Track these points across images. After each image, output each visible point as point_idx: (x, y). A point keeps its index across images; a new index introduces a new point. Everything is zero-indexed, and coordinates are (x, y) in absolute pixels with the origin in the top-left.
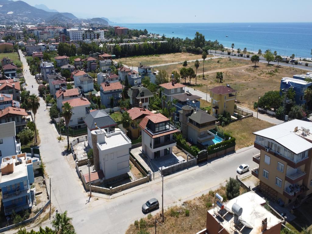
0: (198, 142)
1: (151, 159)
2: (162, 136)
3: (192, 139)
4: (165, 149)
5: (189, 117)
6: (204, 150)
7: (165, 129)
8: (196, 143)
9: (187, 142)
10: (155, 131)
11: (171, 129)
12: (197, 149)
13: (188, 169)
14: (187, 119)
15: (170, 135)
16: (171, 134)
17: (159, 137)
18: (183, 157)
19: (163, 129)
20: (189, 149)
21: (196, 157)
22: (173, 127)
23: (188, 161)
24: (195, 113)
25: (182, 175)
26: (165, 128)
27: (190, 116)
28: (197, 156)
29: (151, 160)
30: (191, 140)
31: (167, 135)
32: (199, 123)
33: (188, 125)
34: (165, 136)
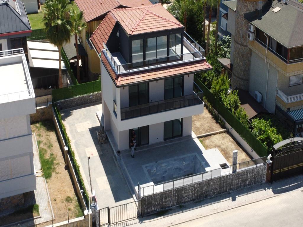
0: (277, 107)
1: (119, 148)
2: (156, 80)
3: (259, 95)
4: (164, 122)
5: (256, 23)
6: (295, 139)
7: (165, 56)
8: (272, 110)
9: (243, 103)
10: (131, 60)
11: (189, 58)
12: (272, 133)
13: (234, 199)
14: (248, 28)
15: (186, 77)
16: (188, 74)
17: (147, 83)
18: (225, 153)
19: (159, 57)
20: (247, 126)
21: (265, 160)
22: (196, 50)
23: (234, 171)
24: (277, 9)
25: (211, 219)
26: (168, 54)
27: (260, 19)
28: (270, 156)
29: (119, 152)
30: (256, 95)
31: (173, 78)
32: (286, 43)
33: (251, 50)
34: (166, 79)
